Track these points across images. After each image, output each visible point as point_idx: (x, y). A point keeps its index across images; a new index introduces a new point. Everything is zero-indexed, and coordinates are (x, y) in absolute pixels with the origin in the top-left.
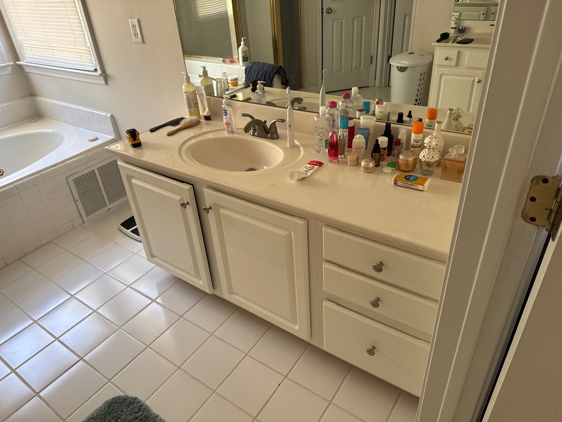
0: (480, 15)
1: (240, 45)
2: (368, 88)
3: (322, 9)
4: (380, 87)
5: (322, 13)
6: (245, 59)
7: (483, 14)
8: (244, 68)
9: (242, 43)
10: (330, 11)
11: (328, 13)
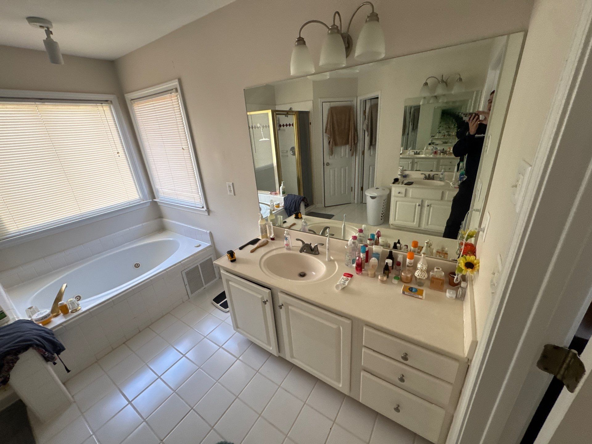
0: (409, 163)
1: (281, 185)
2: (350, 204)
3: (324, 163)
4: (357, 203)
5: (324, 165)
6: (284, 193)
7: (411, 163)
8: (283, 198)
9: (282, 184)
10: (328, 164)
11: (327, 165)
